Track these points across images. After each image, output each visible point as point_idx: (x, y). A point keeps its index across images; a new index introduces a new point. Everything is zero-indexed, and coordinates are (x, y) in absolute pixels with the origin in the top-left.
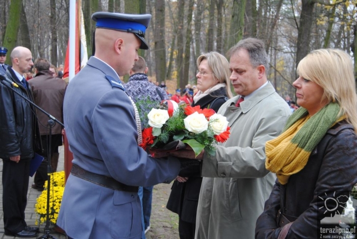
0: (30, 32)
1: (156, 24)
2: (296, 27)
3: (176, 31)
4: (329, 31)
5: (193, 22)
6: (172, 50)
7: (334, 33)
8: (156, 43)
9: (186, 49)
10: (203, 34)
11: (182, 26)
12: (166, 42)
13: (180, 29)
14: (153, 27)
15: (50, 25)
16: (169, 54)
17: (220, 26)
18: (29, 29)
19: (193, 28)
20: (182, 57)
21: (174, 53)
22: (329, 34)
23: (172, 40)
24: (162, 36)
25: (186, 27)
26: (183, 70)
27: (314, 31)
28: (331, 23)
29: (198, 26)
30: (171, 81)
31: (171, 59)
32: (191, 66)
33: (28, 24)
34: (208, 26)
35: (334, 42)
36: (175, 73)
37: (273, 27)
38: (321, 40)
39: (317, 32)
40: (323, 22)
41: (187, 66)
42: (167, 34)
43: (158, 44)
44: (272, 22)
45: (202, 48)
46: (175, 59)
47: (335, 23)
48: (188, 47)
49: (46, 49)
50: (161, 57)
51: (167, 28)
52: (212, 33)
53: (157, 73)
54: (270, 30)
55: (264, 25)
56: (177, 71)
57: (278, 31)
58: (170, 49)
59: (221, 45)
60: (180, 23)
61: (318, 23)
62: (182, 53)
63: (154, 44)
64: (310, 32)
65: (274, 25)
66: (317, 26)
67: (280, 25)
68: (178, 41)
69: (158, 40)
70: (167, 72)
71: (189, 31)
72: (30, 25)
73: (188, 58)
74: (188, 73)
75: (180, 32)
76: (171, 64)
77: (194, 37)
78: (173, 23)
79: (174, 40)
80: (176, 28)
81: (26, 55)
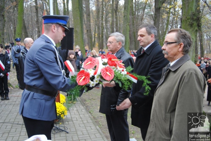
0: (27, 29)
1: (87, 22)
2: (153, 19)
3: (96, 25)
4: (168, 21)
5: (104, 20)
6: (95, 33)
7: (170, 21)
8: (87, 31)
9: (102, 33)
10: (109, 25)
11: (99, 22)
12: (92, 30)
13: (98, 23)
14: (85, 23)
15: (36, 25)
16: (94, 36)
17: (117, 21)
18: (26, 27)
19: (104, 22)
20: (100, 36)
21: (96, 35)
22: (168, 22)
23: (94, 29)
24: (90, 27)
25: (101, 22)
26: (101, 42)
27: (161, 21)
28: (169, 17)
29: (106, 22)
30: (95, 48)
31: (95, 37)
32: (104, 40)
33: (26, 25)
34: (111, 21)
35: (171, 26)
36: (97, 44)
37: (141, 20)
38: (164, 24)
39: (162, 21)
40: (165, 16)
41: (103, 40)
42: (92, 26)
43: (88, 31)
44: (141, 17)
45: (109, 31)
46: (97, 38)
47: (171, 16)
48: (103, 32)
49: (35, 37)
50: (90, 37)
51: (92, 23)
52: (114, 25)
53: (89, 45)
54: (140, 21)
55: (138, 19)
56: (98, 43)
57: (144, 22)
58: (94, 33)
59: (118, 30)
60: (98, 20)
61: (163, 17)
62: (100, 34)
63: (86, 31)
64: (159, 21)
65: (142, 19)
66: (162, 18)
67: (145, 19)
68: (98, 29)
69: (88, 29)
70: (93, 44)
71: (102, 24)
72: (27, 25)
73: (102, 37)
74: (103, 44)
75: (98, 25)
76: (94, 40)
77: (105, 27)
78: (94, 20)
79: (95, 28)
80: (97, 23)
81: (31, 41)
